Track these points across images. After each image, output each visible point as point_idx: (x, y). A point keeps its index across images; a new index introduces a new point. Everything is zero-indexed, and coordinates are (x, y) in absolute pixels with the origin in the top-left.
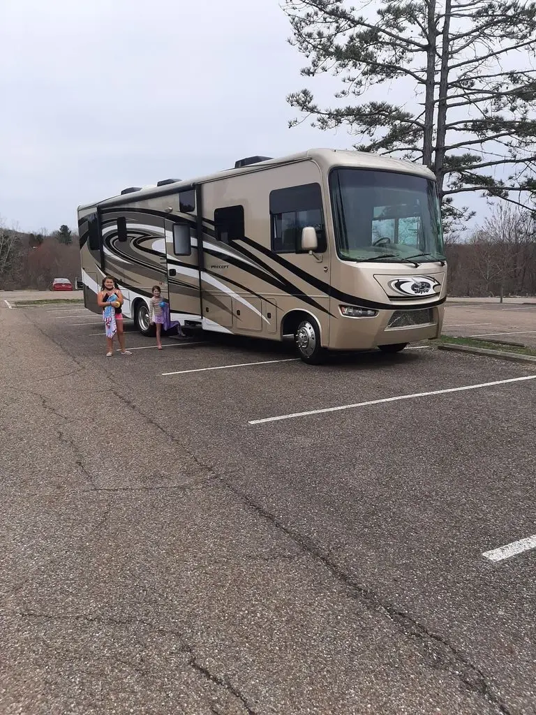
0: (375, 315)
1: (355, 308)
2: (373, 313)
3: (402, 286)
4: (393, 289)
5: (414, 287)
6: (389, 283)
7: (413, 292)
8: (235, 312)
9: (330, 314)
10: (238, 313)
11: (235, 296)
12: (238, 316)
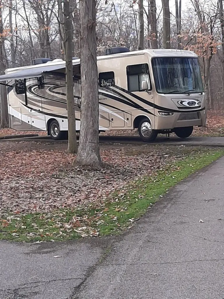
0: (173, 114)
1: (165, 112)
2: (172, 114)
3: (183, 103)
4: (180, 104)
5: (188, 103)
6: (178, 102)
7: (188, 106)
8: (111, 120)
9: (154, 115)
10: (112, 120)
11: (110, 112)
12: (112, 121)
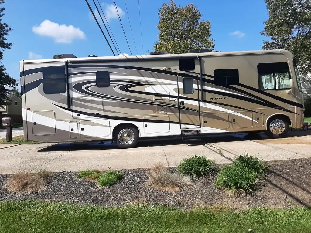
8: (231, 120)
9: (296, 114)
10: (234, 120)
11: (231, 112)
12: (233, 122)
